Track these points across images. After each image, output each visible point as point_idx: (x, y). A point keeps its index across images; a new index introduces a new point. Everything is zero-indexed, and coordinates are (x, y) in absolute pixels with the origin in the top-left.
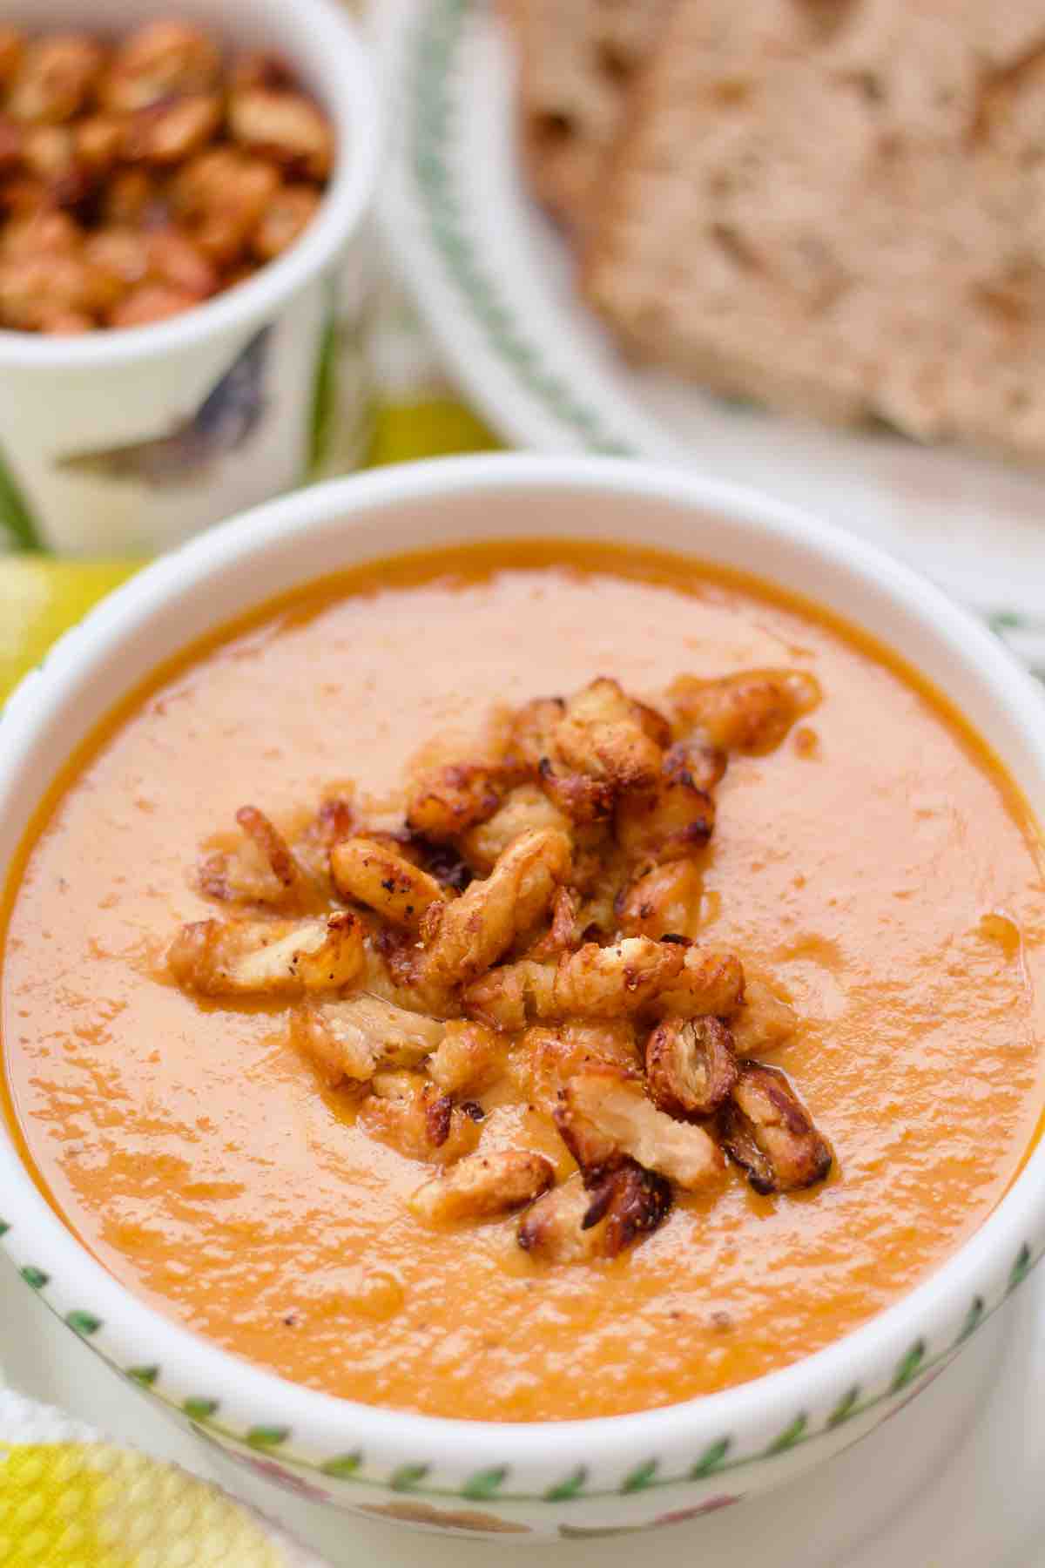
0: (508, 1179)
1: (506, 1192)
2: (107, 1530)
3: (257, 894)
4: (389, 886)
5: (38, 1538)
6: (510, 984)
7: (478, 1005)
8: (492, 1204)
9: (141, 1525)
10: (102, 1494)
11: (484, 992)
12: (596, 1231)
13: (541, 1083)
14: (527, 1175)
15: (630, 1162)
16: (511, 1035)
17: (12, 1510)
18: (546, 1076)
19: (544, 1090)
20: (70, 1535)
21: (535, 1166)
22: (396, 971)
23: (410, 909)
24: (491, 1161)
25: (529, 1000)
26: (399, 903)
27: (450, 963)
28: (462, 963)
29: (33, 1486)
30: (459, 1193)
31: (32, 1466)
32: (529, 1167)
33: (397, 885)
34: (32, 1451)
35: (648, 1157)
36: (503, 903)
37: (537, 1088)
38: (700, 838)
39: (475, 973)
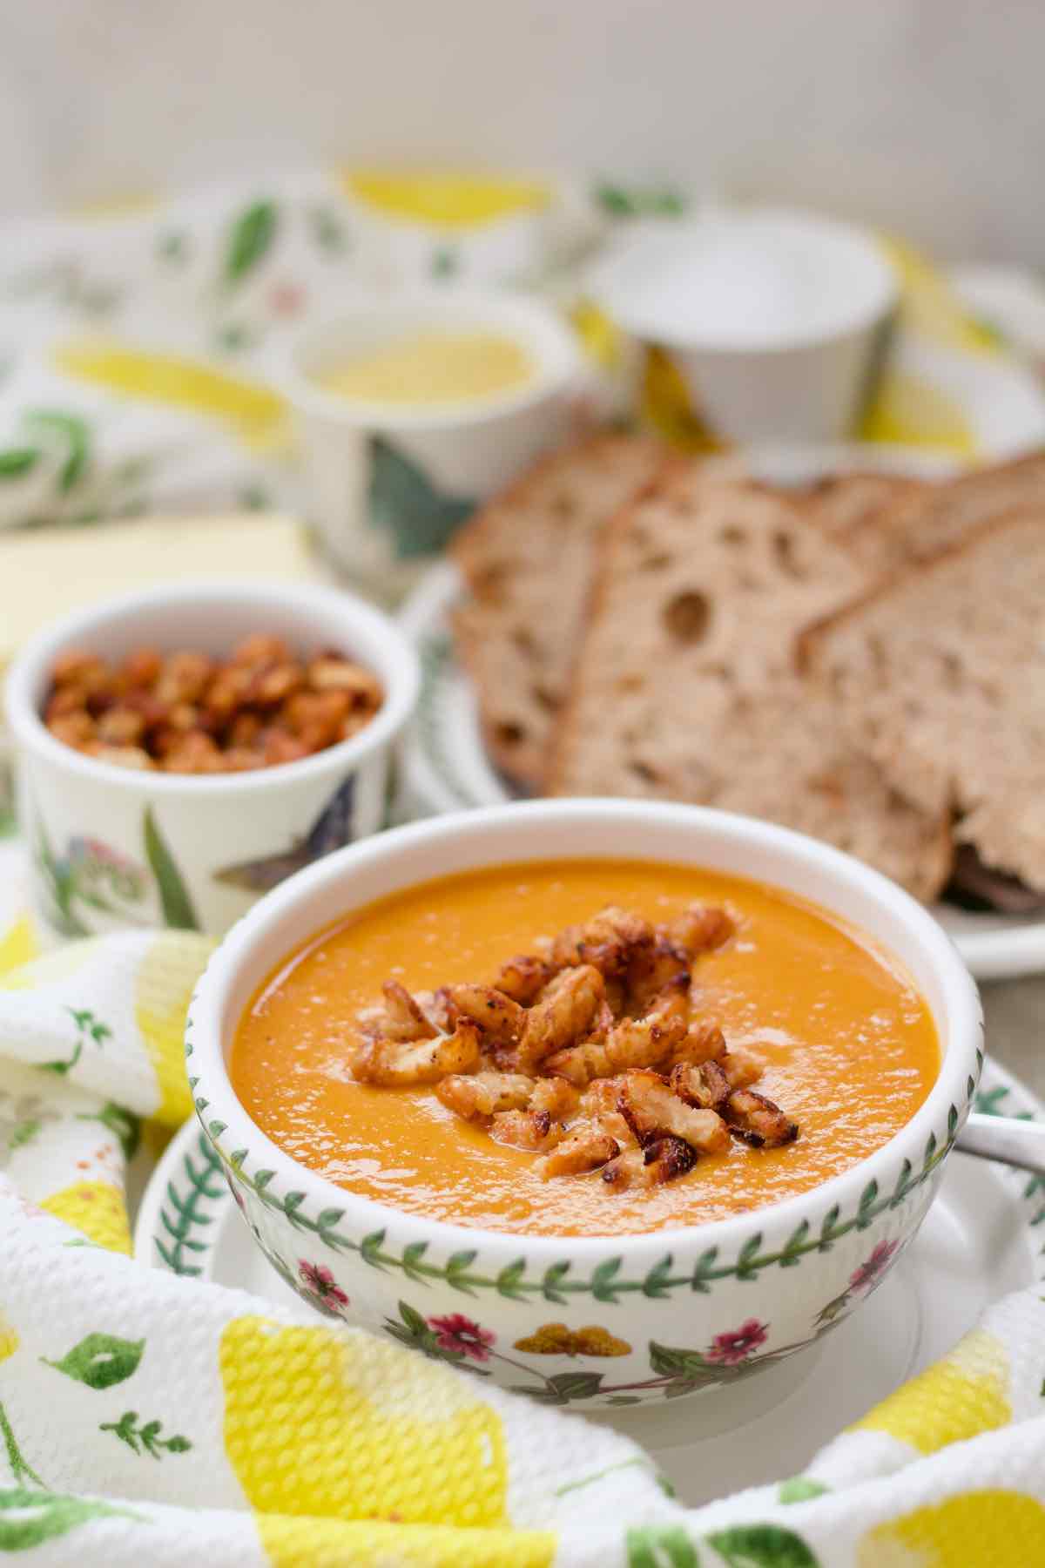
0: (591, 1146)
1: (589, 1154)
2: (349, 1379)
3: (401, 1034)
4: (491, 1005)
5: (303, 1384)
6: (576, 1056)
7: (556, 1068)
8: (583, 1163)
9: (371, 1376)
10: (344, 1357)
11: (560, 1058)
12: (654, 1167)
13: (605, 1104)
14: (603, 1145)
15: (668, 1134)
16: (580, 1086)
17: (286, 1364)
18: (607, 1100)
19: (607, 1108)
20: (324, 1381)
21: (608, 1141)
22: (499, 1060)
23: (505, 1021)
24: (580, 1138)
25: (588, 1064)
26: (499, 1016)
27: (536, 1041)
28: (544, 1038)
29: (299, 1349)
30: (561, 1156)
31: (295, 1339)
32: (604, 1141)
33: (497, 1006)
34: (297, 1329)
35: (679, 1129)
36: (566, 1008)
37: (602, 1107)
38: (684, 984)
39: (553, 1047)
